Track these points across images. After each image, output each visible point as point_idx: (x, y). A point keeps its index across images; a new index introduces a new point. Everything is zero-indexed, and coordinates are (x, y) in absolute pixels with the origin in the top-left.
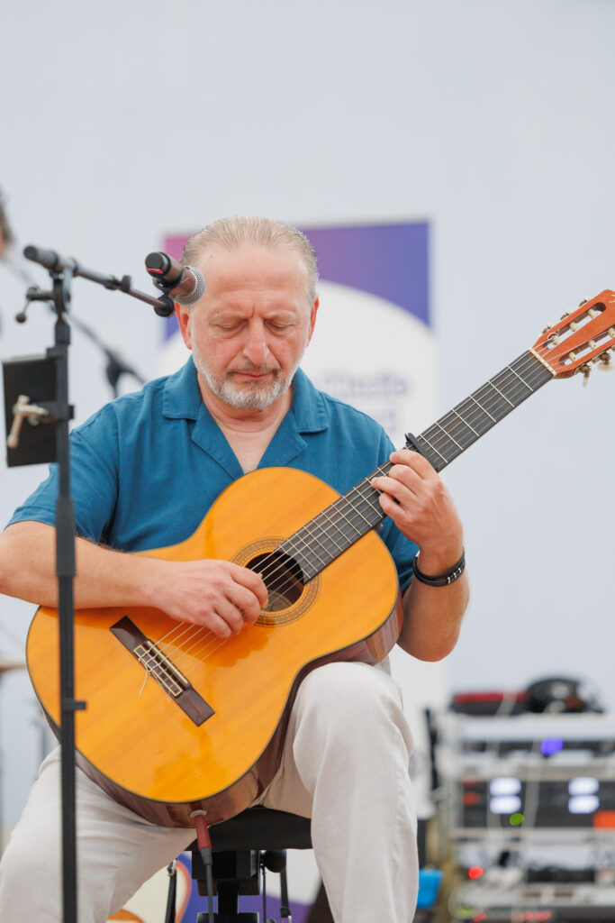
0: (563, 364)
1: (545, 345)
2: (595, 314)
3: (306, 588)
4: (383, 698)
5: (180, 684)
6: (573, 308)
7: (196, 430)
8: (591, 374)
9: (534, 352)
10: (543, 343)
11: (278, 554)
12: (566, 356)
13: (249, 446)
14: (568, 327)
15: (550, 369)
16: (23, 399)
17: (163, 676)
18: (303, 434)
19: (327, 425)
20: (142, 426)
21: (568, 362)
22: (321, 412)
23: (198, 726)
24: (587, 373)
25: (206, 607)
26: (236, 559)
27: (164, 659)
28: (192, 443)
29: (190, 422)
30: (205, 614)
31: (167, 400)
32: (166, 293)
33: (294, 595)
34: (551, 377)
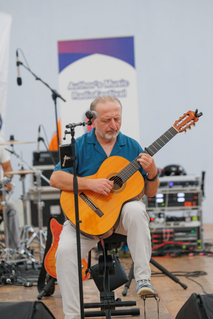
0: (180, 130)
1: (176, 125)
2: (188, 116)
3: (123, 184)
4: (143, 211)
5: (96, 208)
6: (182, 116)
7: (96, 146)
8: (187, 131)
9: (173, 127)
10: (175, 125)
11: (117, 176)
12: (181, 127)
13: (108, 149)
14: (181, 120)
15: (177, 131)
16: (66, 156)
17: (92, 206)
18: (120, 146)
19: (126, 143)
20: (83, 146)
21: (181, 129)
22: (124, 140)
23: (100, 217)
24: (186, 131)
25: (102, 190)
26: (107, 178)
27: (92, 202)
28: (95, 149)
29: (94, 144)
30: (102, 191)
31: (88, 139)
32: (90, 120)
33: (121, 186)
34: (178, 133)
